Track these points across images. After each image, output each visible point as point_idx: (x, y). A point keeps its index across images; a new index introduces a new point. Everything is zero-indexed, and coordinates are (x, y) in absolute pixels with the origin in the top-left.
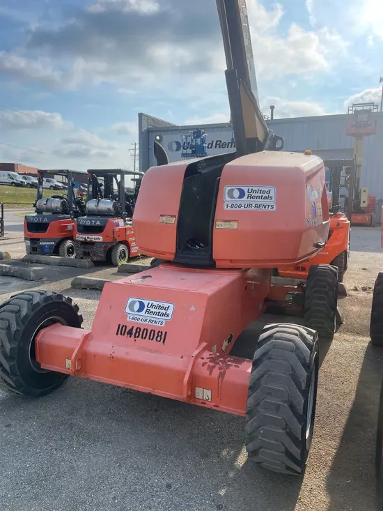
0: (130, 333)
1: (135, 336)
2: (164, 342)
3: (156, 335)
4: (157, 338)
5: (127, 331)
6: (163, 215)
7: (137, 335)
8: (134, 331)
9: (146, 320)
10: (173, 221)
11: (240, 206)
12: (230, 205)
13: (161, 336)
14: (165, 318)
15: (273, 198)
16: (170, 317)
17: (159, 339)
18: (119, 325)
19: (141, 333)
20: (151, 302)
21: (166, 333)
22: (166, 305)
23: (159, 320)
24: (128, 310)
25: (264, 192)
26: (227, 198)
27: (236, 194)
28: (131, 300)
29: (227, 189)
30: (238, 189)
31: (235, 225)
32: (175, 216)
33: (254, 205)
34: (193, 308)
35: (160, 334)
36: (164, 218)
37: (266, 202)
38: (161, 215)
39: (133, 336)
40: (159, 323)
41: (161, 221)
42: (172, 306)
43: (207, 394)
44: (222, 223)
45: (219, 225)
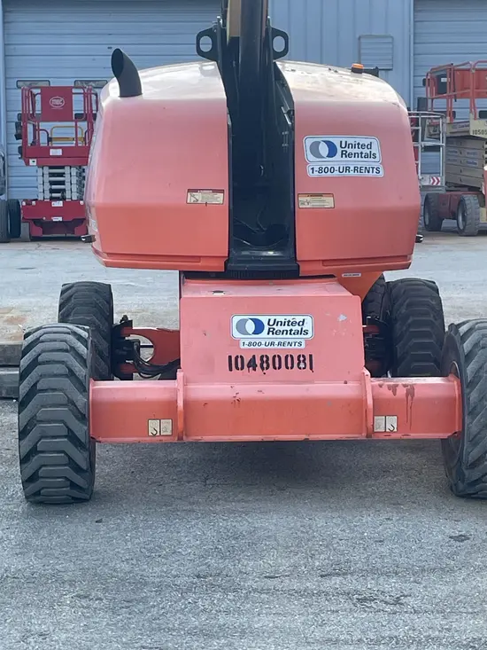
0: (252, 364)
1: (262, 368)
2: (311, 368)
3: (296, 362)
4: (299, 364)
5: (246, 363)
6: (196, 191)
7: (265, 365)
8: (258, 362)
9: (272, 344)
10: (220, 199)
11: (332, 170)
12: (316, 168)
13: (304, 361)
14: (302, 336)
15: (377, 155)
16: (309, 335)
17: (302, 365)
18: (230, 357)
19: (270, 362)
20: (272, 318)
21: (311, 356)
22: (299, 319)
23: (293, 340)
24: (236, 334)
25: (363, 146)
26: (310, 157)
27: (324, 150)
28: (236, 319)
29: (309, 142)
30: (326, 142)
31: (328, 202)
32: (222, 191)
33: (352, 168)
34: (342, 318)
35: (302, 359)
36: (198, 196)
37: (369, 163)
38: (189, 191)
39: (258, 368)
40: (296, 344)
41: (191, 199)
42: (309, 320)
43: (391, 423)
44: (309, 199)
45: (304, 202)
